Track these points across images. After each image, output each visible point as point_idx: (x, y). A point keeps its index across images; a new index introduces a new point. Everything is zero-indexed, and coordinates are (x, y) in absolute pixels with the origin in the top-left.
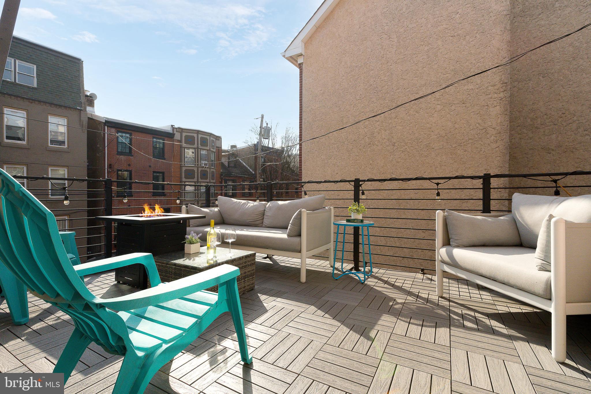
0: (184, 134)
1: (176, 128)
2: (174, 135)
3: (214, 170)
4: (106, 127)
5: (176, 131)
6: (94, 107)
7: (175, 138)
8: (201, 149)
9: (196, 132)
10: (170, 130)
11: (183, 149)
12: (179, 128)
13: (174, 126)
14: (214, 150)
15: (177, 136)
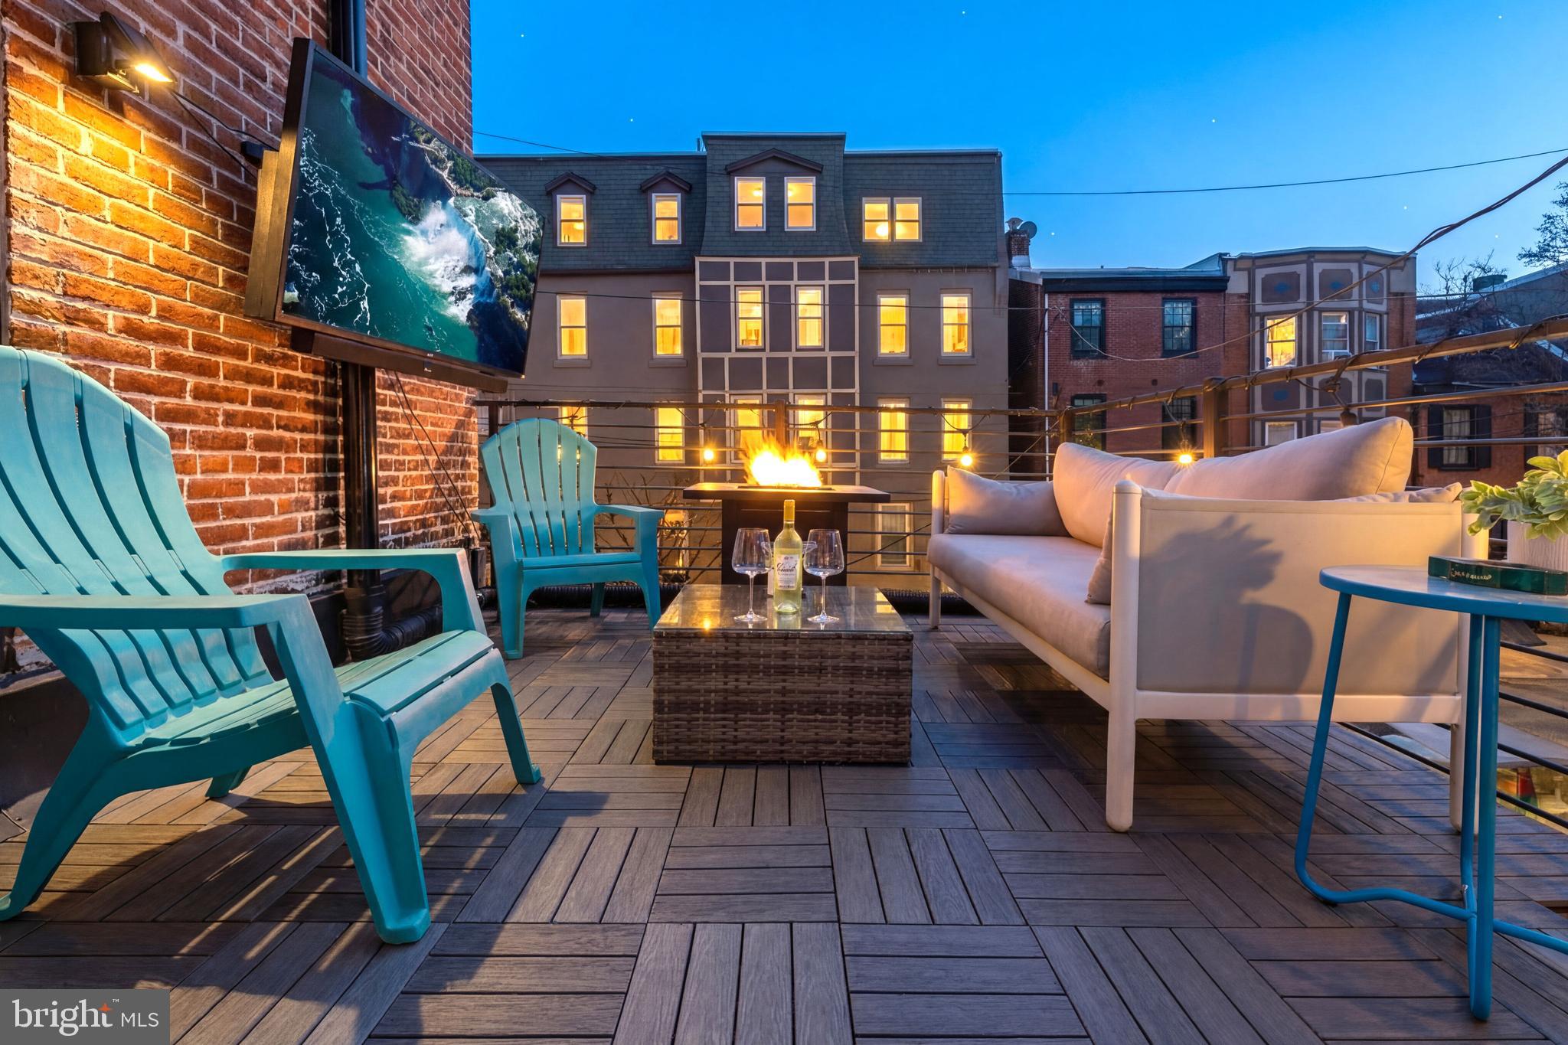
0: (1260, 274)
1: (1235, 260)
2: (1228, 280)
3: (1383, 377)
4: (1046, 296)
5: (1235, 269)
6: (1028, 254)
7: (1227, 292)
8: (1321, 311)
9: (1304, 257)
10: (1214, 269)
11: (1257, 319)
12: (1242, 257)
13: (1226, 254)
14: (1383, 308)
15: (1238, 284)
